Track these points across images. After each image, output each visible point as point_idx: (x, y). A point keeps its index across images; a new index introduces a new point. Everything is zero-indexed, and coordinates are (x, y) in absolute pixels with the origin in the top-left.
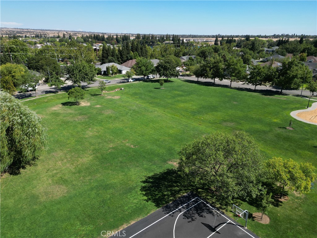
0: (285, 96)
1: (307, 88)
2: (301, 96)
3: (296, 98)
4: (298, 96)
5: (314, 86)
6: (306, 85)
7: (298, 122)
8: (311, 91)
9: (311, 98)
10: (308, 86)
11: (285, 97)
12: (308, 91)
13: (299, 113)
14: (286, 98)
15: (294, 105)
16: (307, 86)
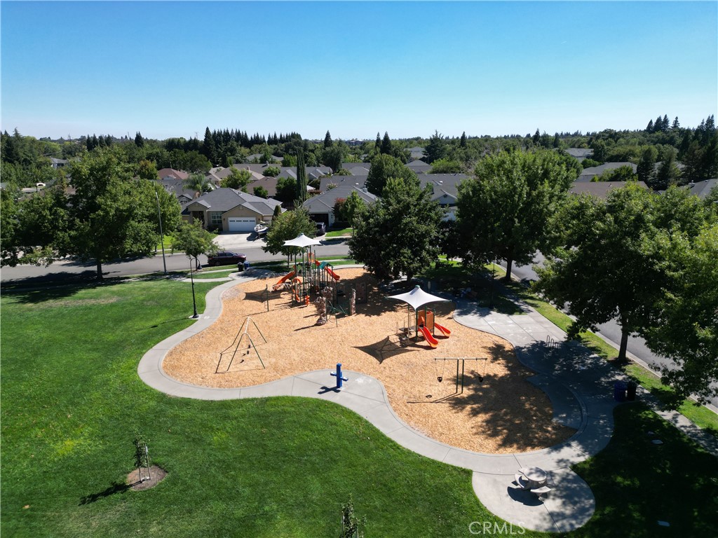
0: (116, 288)
1: (176, 247)
2: (165, 273)
3: (149, 288)
4: (155, 276)
5: (193, 237)
6: (170, 238)
7: (176, 411)
8: (189, 253)
9: (196, 277)
10: (177, 239)
11: (113, 293)
12: (182, 254)
13: (171, 354)
14: (118, 294)
15: (147, 320)
16: (174, 239)
